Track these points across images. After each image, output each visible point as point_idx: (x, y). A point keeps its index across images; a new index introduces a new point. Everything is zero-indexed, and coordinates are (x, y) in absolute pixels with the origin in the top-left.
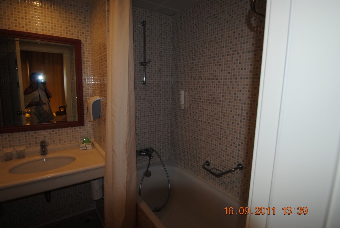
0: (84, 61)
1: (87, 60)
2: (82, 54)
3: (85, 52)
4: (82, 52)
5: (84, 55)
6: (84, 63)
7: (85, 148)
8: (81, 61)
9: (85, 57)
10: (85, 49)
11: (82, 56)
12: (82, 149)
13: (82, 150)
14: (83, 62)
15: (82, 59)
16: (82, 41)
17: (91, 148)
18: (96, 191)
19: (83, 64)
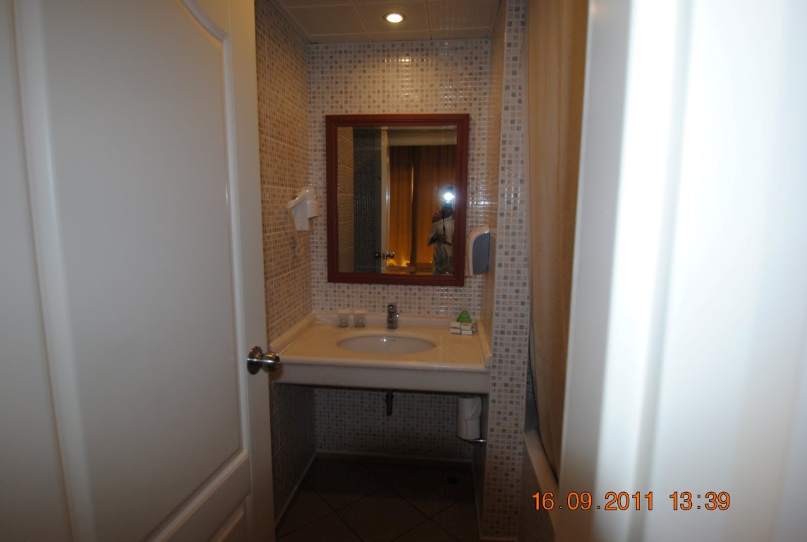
0: (473, 155)
1: (478, 152)
2: (471, 141)
3: (477, 137)
4: (471, 137)
5: (474, 144)
6: (473, 160)
7: (458, 331)
8: (467, 155)
9: (477, 146)
10: (477, 132)
11: (471, 146)
12: (453, 331)
13: (452, 333)
14: (471, 157)
15: (470, 152)
16: (472, 117)
17: (471, 332)
18: (466, 420)
19: (470, 162)
